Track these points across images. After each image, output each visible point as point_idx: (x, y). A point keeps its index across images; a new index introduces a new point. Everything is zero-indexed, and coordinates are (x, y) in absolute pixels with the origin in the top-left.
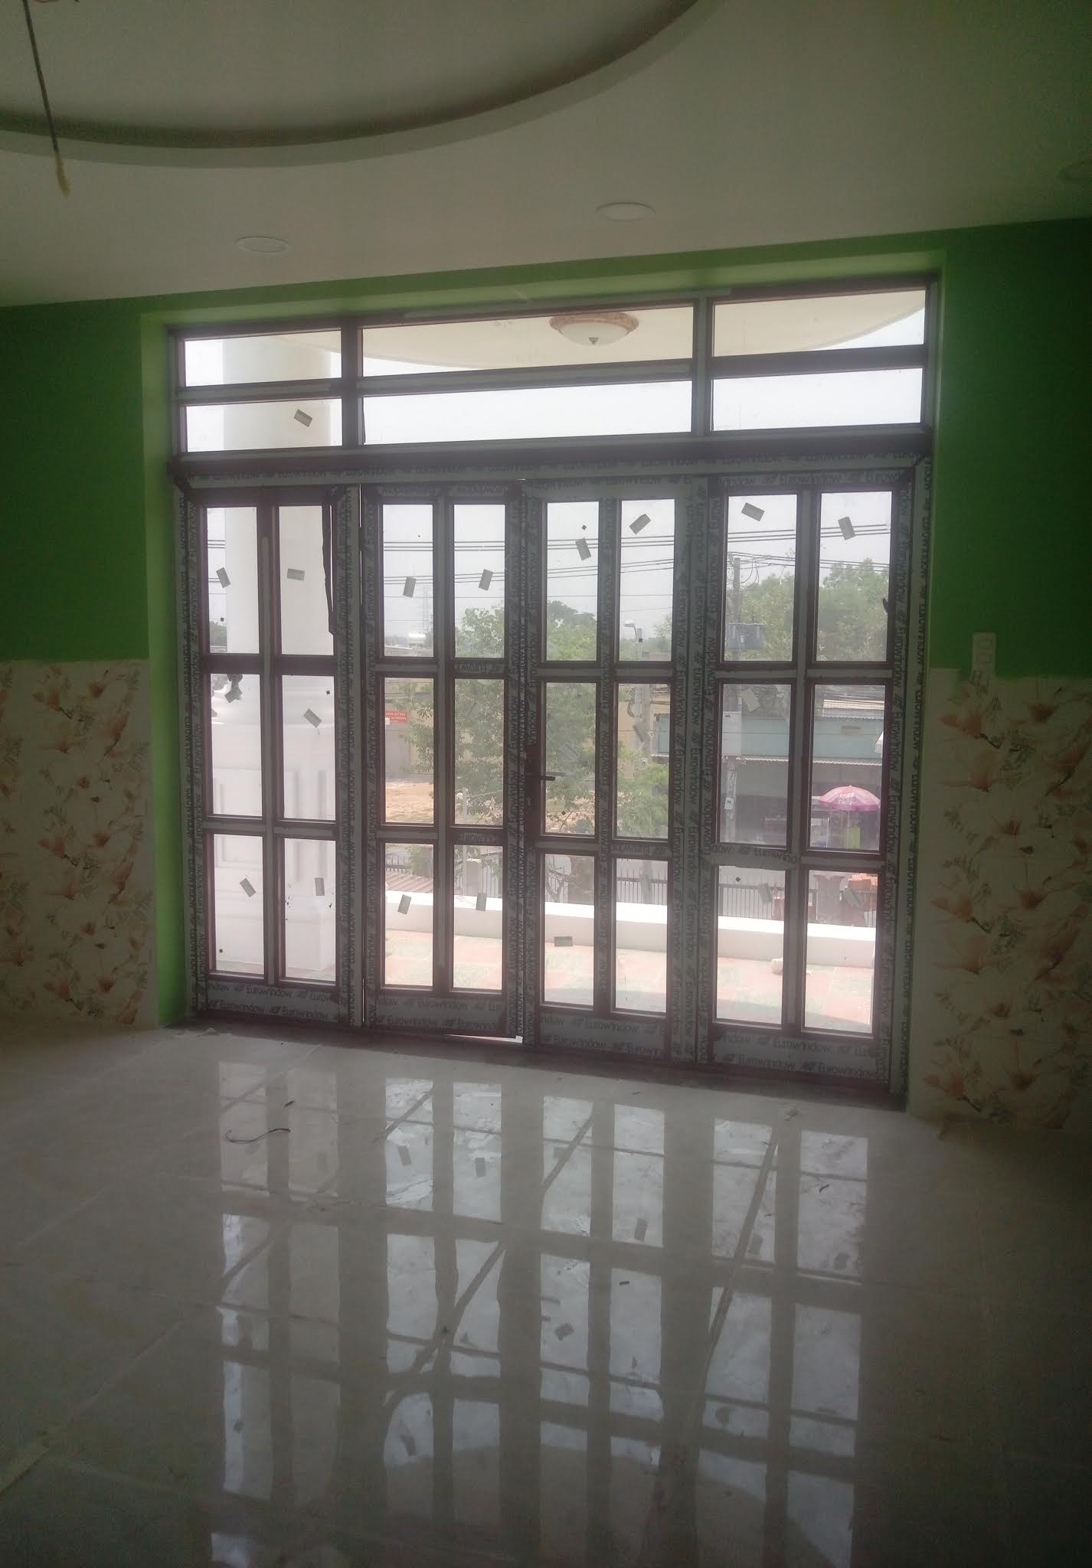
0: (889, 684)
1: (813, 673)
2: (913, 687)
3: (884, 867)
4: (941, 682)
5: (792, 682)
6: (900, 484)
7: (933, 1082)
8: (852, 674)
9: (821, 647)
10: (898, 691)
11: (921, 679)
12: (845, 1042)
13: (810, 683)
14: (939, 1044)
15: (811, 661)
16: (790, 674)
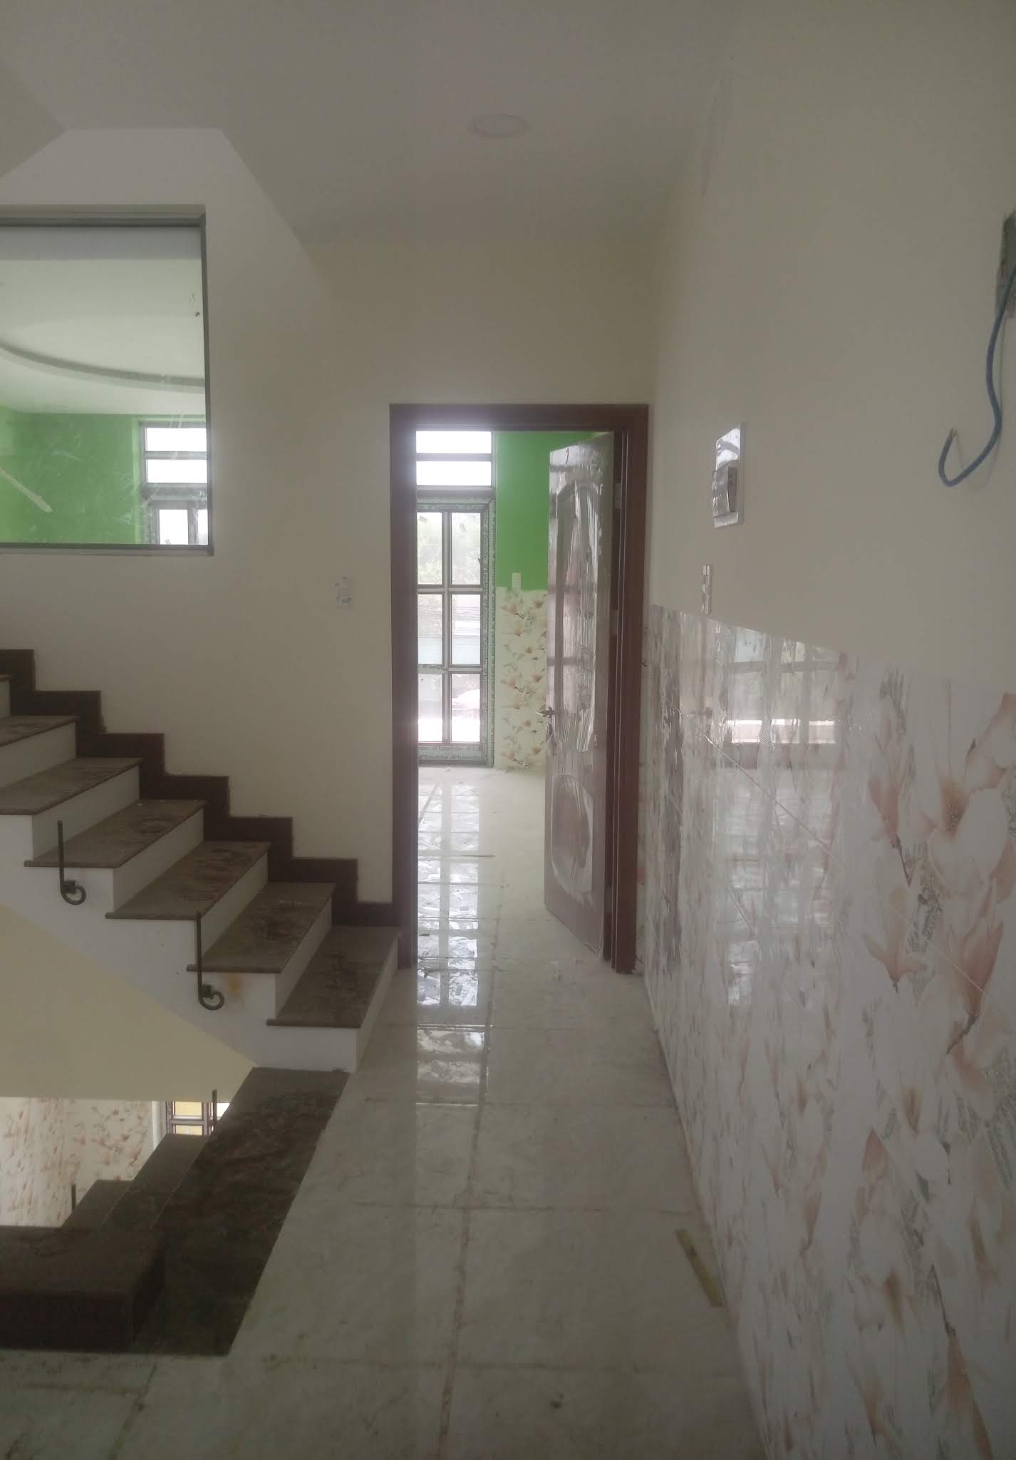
0: (482, 594)
1: (451, 589)
2: (491, 595)
3: (482, 671)
4: (501, 591)
5: (443, 593)
6: (483, 511)
7: (504, 754)
8: (467, 589)
9: (453, 579)
10: (485, 597)
11: (494, 592)
12: (469, 746)
13: (450, 594)
14: (505, 739)
15: (450, 585)
16: (441, 590)
